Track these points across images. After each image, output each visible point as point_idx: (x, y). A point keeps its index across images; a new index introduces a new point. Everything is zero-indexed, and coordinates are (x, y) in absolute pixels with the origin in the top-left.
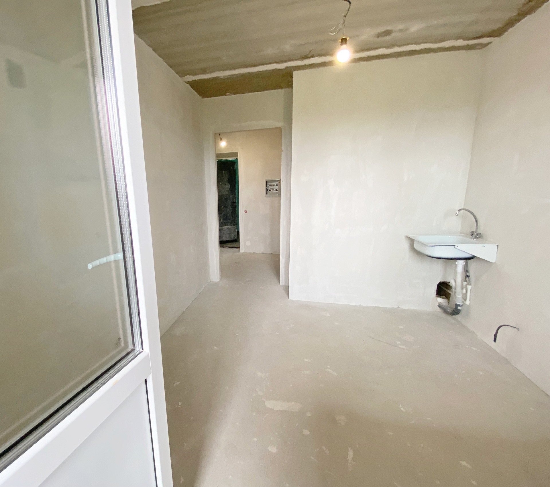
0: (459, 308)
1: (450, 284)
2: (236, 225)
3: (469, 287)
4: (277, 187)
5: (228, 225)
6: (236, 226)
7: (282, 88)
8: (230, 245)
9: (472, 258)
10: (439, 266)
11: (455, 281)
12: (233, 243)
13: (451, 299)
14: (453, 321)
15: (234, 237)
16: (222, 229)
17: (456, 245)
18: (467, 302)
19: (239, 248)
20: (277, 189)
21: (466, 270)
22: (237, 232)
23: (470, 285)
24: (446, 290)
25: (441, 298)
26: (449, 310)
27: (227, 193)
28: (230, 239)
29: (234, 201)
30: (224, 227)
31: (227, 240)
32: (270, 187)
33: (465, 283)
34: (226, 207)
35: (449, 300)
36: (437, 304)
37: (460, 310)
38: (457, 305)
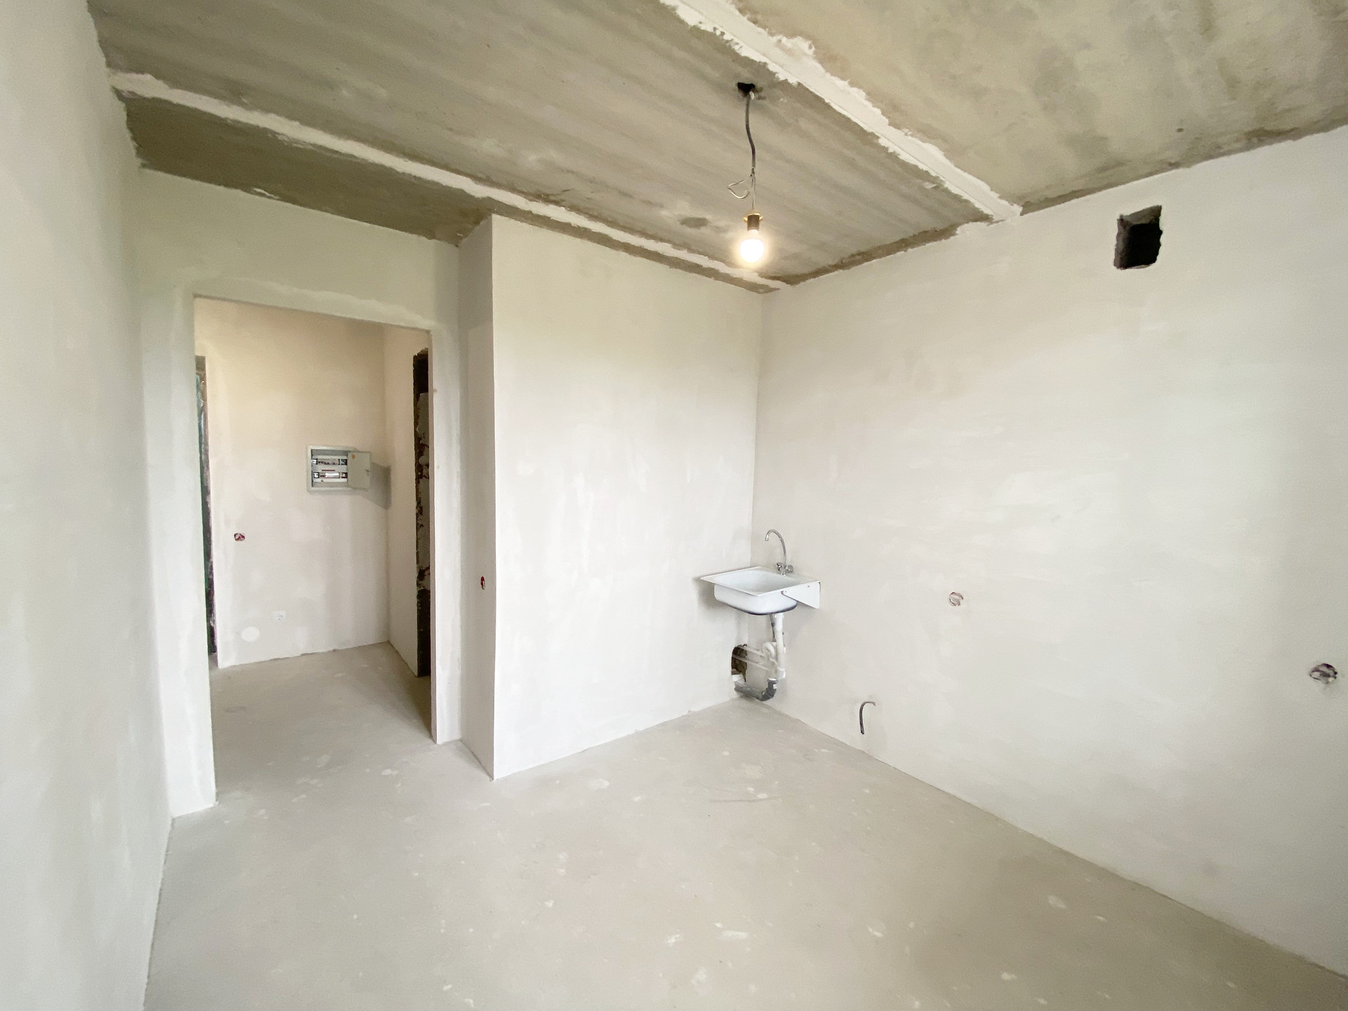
0: (773, 686)
4: (344, 468)
7: (431, 236)
10: (732, 621)
13: (748, 672)
20: (344, 473)
24: (742, 659)
25: (736, 674)
26: (754, 693)
32: (320, 468)
35: (744, 674)
36: (734, 687)
37: (775, 690)
38: (771, 683)
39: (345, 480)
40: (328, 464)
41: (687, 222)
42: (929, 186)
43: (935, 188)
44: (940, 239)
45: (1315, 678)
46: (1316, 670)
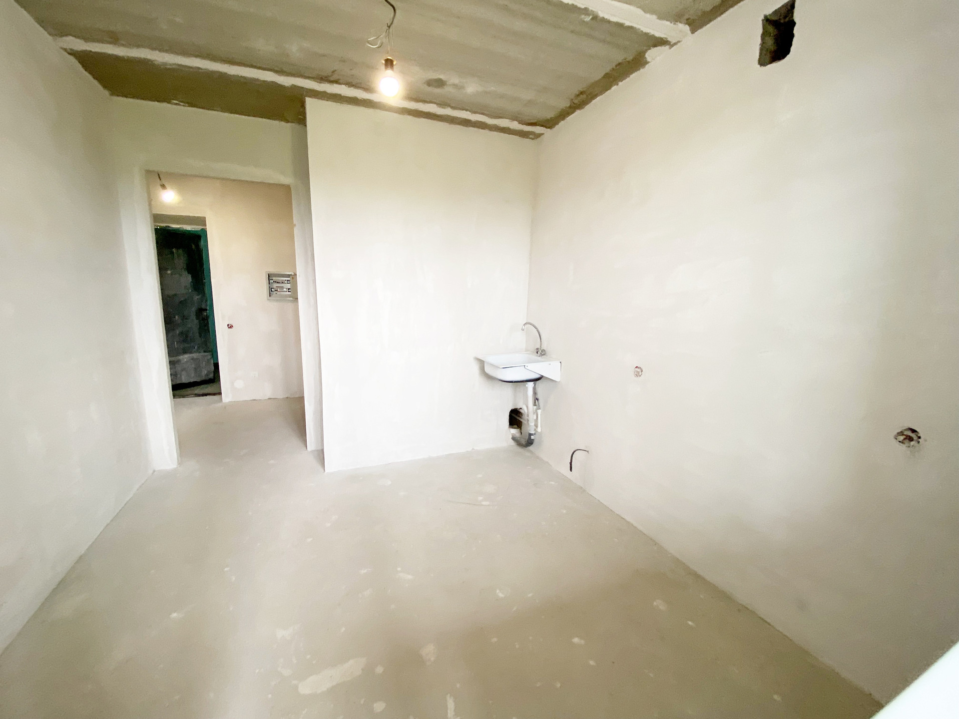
0: (532, 437)
1: (522, 411)
2: (210, 351)
3: (539, 411)
4: (289, 286)
5: (191, 353)
6: (211, 353)
8: (198, 390)
9: (540, 378)
10: (508, 390)
11: (527, 407)
12: (206, 386)
13: (523, 428)
14: (528, 454)
15: (207, 375)
16: (179, 361)
17: (526, 365)
18: (539, 430)
19: (220, 394)
20: (289, 289)
21: (535, 393)
22: (214, 364)
23: (540, 409)
24: (518, 418)
25: (513, 428)
26: (523, 442)
27: (184, 291)
28: (198, 379)
29: (203, 307)
30: (182, 357)
31: (192, 380)
32: (275, 285)
33: (535, 408)
34: (184, 318)
35: (521, 429)
36: (511, 437)
37: (533, 440)
38: (530, 435)
39: (290, 293)
40: (277, 283)
41: (430, 83)
42: (588, 19)
43: (592, 19)
44: (639, 69)
45: (900, 442)
46: (901, 433)
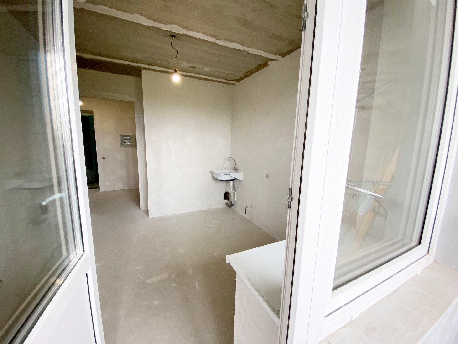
0: (233, 203)
1: (229, 193)
3: (235, 193)
6: (93, 170)
9: (235, 179)
10: (223, 184)
11: (230, 191)
13: (229, 199)
14: (231, 210)
17: (229, 174)
18: (235, 200)
19: (99, 188)
20: (130, 142)
21: (234, 185)
22: (94, 174)
23: (236, 191)
24: (227, 195)
25: (226, 200)
26: (229, 205)
33: (234, 191)
36: (225, 203)
37: (233, 204)
38: (232, 202)
39: (130, 144)
40: (125, 139)
44: (267, 67)
